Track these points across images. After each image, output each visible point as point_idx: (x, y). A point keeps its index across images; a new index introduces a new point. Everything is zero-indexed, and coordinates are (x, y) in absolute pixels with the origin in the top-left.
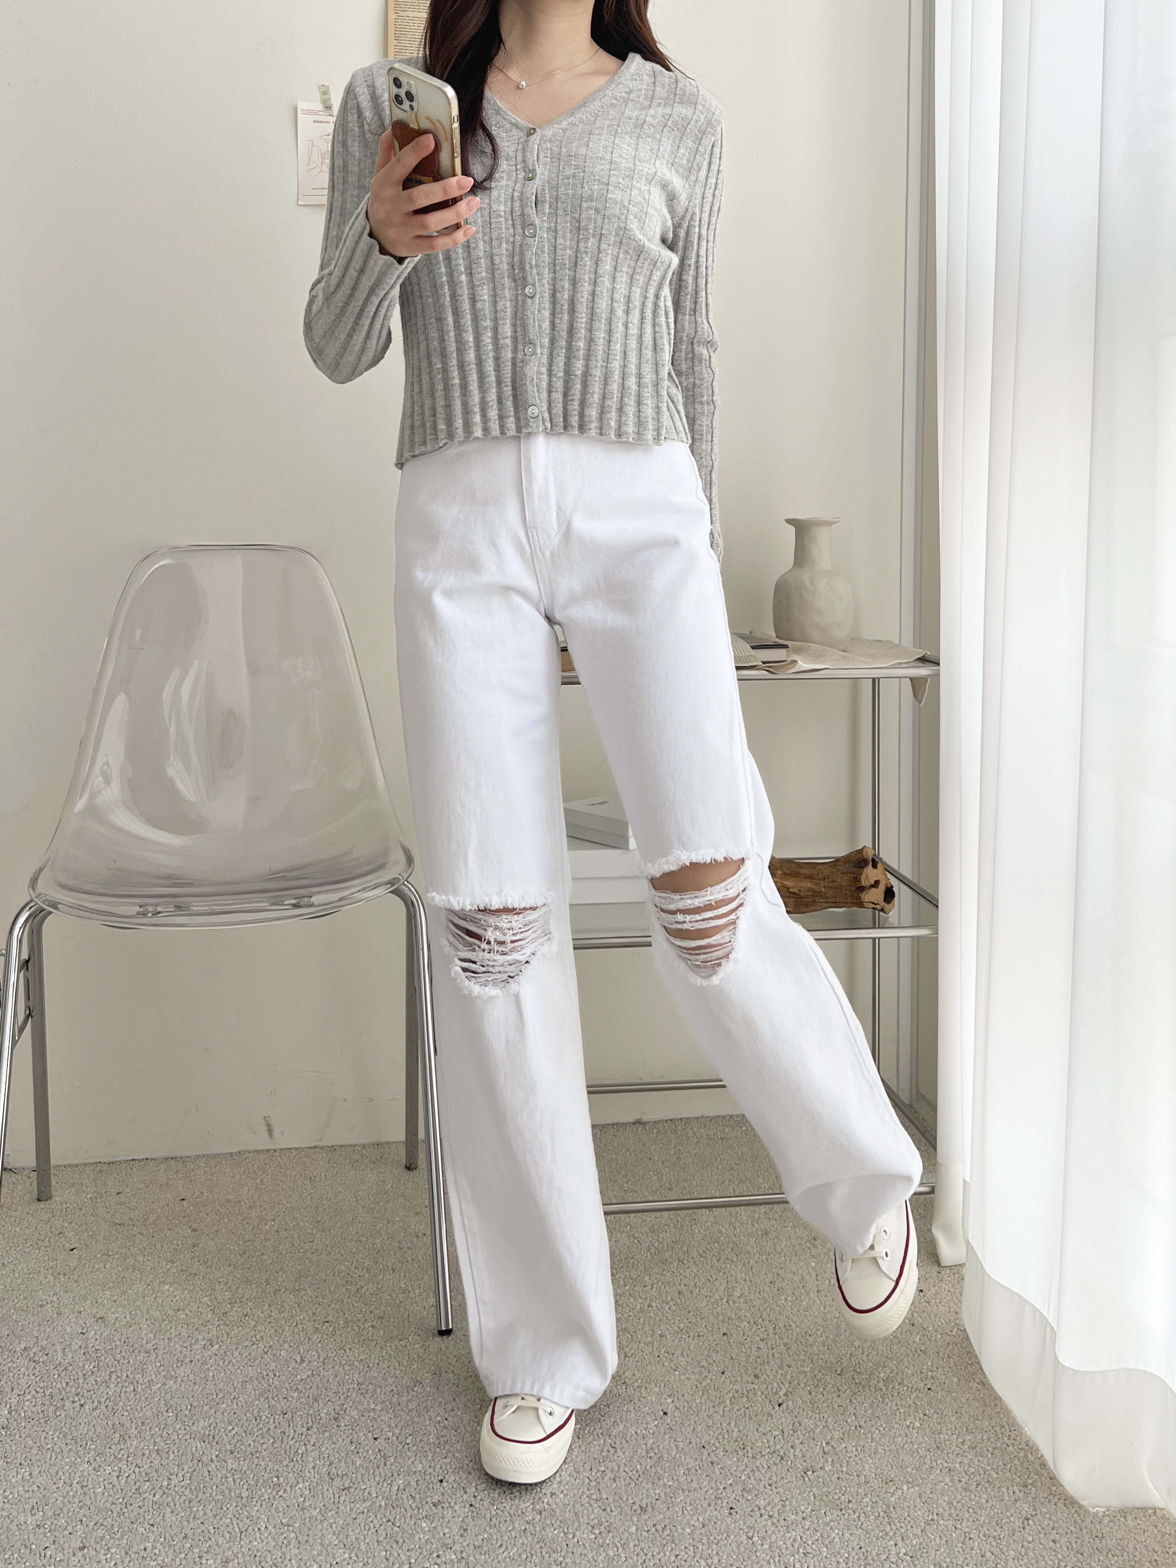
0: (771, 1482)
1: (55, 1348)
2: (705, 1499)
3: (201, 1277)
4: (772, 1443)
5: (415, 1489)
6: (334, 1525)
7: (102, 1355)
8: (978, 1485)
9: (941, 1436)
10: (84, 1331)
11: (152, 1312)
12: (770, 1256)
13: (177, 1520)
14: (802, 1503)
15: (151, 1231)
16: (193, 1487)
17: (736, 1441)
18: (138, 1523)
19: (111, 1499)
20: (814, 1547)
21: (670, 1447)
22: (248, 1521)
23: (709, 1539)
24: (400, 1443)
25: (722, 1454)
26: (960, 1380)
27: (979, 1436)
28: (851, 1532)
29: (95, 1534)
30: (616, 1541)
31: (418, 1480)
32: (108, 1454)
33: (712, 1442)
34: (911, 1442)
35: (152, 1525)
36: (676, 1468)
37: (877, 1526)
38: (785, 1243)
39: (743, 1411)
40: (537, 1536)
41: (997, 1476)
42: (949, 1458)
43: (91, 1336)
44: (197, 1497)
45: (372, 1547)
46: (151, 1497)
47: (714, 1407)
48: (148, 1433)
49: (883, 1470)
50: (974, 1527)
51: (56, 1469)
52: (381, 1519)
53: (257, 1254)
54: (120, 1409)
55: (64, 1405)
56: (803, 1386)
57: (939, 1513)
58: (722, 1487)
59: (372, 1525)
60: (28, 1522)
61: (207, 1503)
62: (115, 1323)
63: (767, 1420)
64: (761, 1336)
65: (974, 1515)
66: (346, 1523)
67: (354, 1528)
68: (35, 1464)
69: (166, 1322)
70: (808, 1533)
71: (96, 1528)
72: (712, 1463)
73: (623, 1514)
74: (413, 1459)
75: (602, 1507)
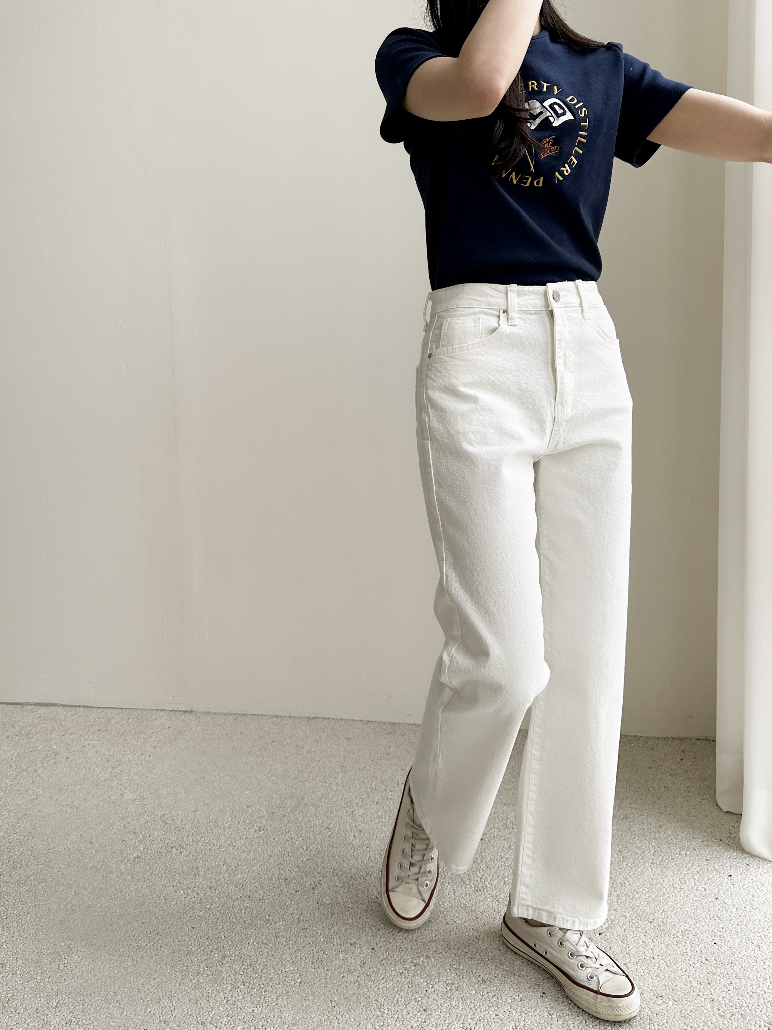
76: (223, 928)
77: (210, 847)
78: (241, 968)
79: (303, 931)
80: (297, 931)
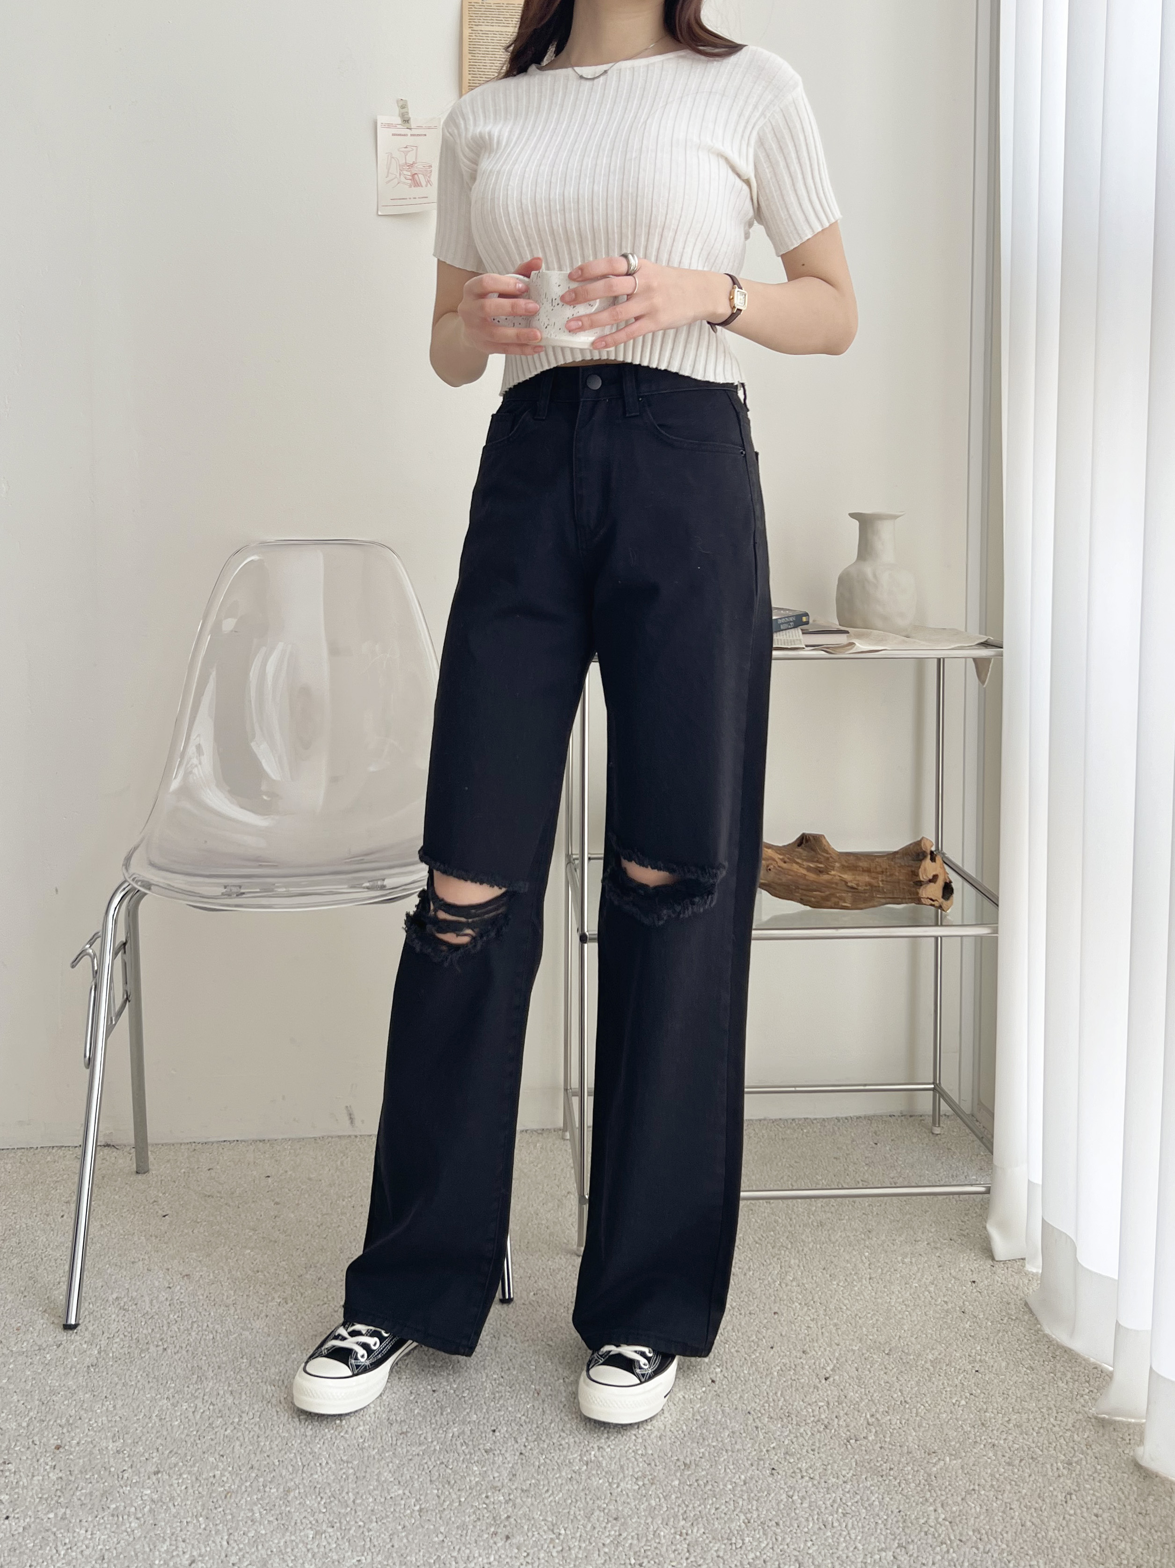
0: (813, 1447)
1: (143, 1299)
2: (747, 1459)
3: (280, 1245)
4: (817, 1413)
5: (469, 1437)
6: (391, 1465)
7: (186, 1307)
8: (1021, 1461)
9: (987, 1414)
10: (171, 1285)
11: (234, 1272)
12: (825, 1245)
13: (245, 1452)
14: (844, 1468)
15: (237, 1202)
16: (262, 1425)
17: (781, 1409)
18: (209, 1453)
19: (186, 1431)
20: (853, 1508)
21: (717, 1411)
22: (311, 1457)
23: (750, 1496)
24: (458, 1396)
25: (767, 1419)
26: (1008, 1364)
27: (1025, 1416)
28: (891, 1496)
29: (169, 1461)
30: (658, 1492)
31: (472, 1429)
32: (186, 1393)
33: (758, 1409)
34: (956, 1419)
35: (223, 1456)
36: (721, 1430)
37: (917, 1493)
38: (839, 1234)
39: (789, 1383)
40: (583, 1484)
41: (1041, 1453)
42: (994, 1434)
43: (176, 1290)
44: (265, 1433)
45: (425, 1485)
46: (223, 1431)
47: (761, 1377)
48: (223, 1375)
49: (927, 1442)
50: (1015, 1498)
51: (138, 1403)
52: (435, 1461)
53: (333, 1225)
54: (200, 1354)
55: (149, 1349)
56: (850, 1363)
57: (981, 1484)
58: (764, 1450)
59: (426, 1466)
60: (109, 1448)
61: (274, 1439)
62: (199, 1280)
63: (813, 1392)
64: (812, 1316)
65: (1016, 1487)
66: (402, 1463)
67: (409, 1468)
68: (119, 1398)
69: (246, 1281)
70: (848, 1495)
71: (170, 1456)
72: (757, 1428)
73: (667, 1469)
74: (468, 1410)
75: (647, 1462)
76: (271, 1448)
77: (211, 1336)
78: (319, 1503)
79: (401, 1437)
80: (392, 1437)
